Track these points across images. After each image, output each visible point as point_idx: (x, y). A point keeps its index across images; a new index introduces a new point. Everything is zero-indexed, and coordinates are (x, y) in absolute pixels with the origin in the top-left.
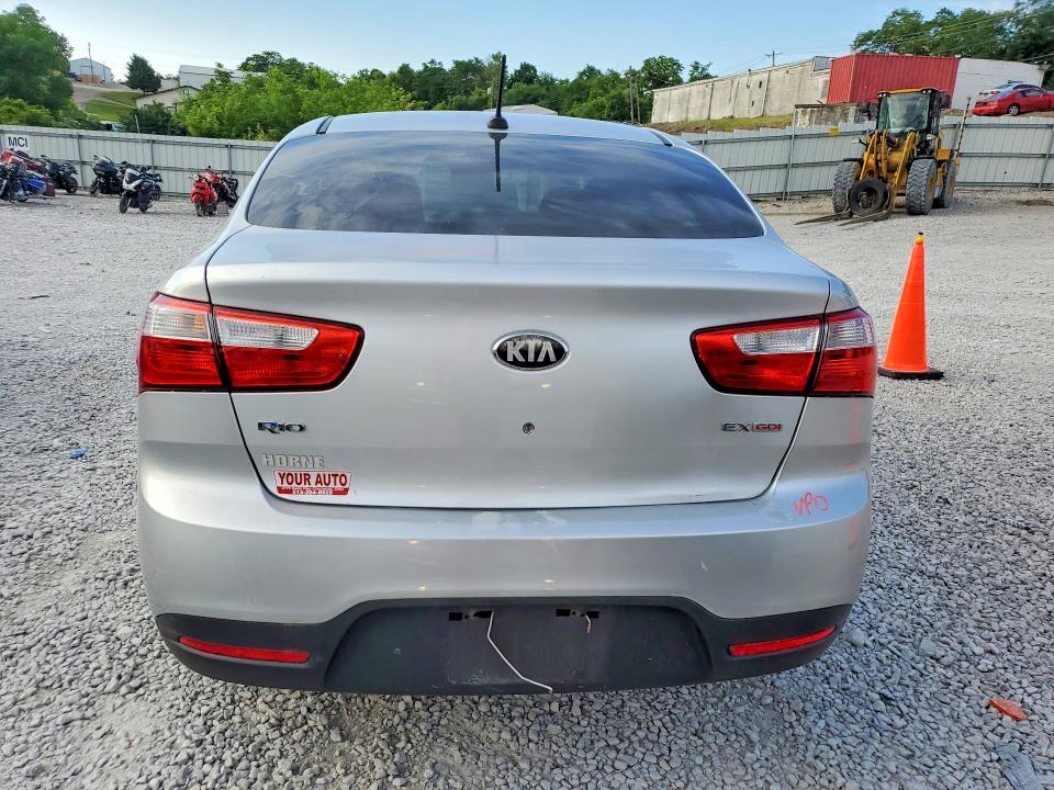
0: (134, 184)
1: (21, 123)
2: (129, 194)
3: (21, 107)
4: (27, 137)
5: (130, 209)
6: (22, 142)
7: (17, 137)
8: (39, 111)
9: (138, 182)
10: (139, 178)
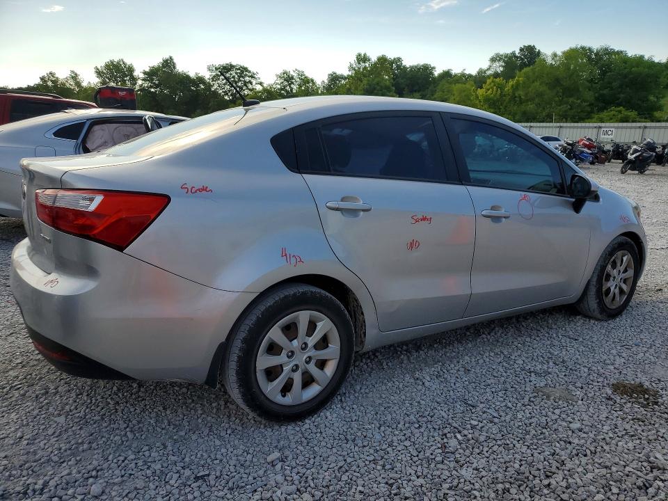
0: (634, 156)
1: (617, 121)
2: (630, 162)
3: (620, 112)
4: (614, 129)
5: (629, 171)
6: (610, 133)
7: (608, 130)
8: (629, 114)
9: (638, 154)
10: (639, 151)
